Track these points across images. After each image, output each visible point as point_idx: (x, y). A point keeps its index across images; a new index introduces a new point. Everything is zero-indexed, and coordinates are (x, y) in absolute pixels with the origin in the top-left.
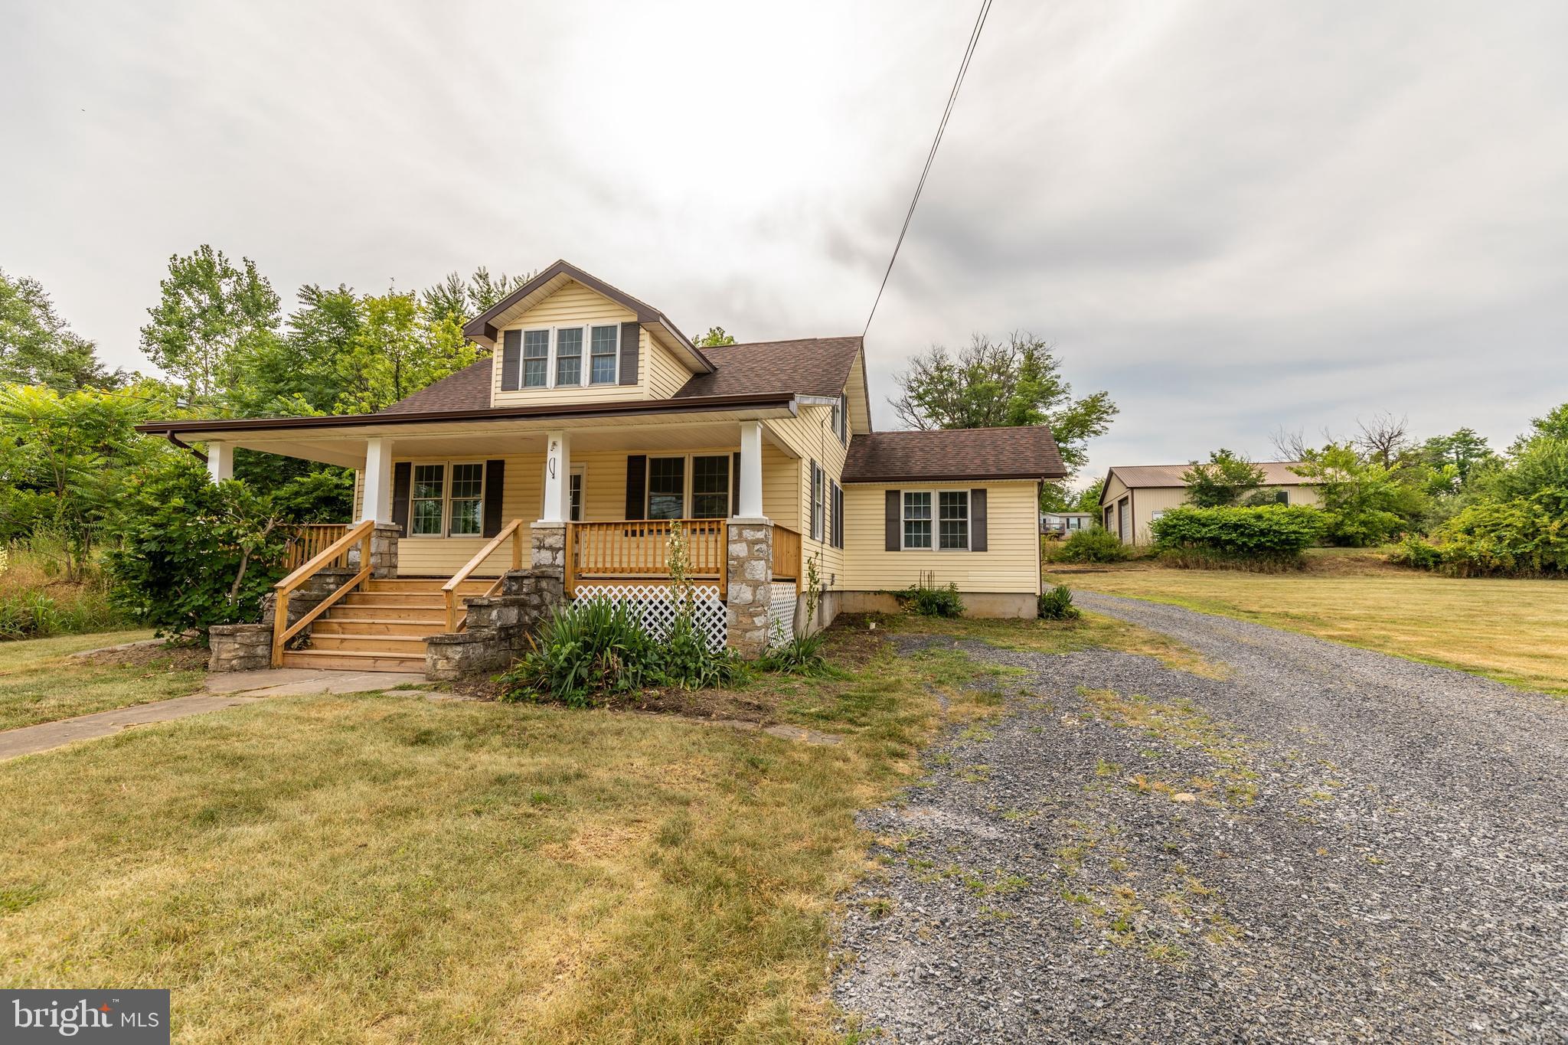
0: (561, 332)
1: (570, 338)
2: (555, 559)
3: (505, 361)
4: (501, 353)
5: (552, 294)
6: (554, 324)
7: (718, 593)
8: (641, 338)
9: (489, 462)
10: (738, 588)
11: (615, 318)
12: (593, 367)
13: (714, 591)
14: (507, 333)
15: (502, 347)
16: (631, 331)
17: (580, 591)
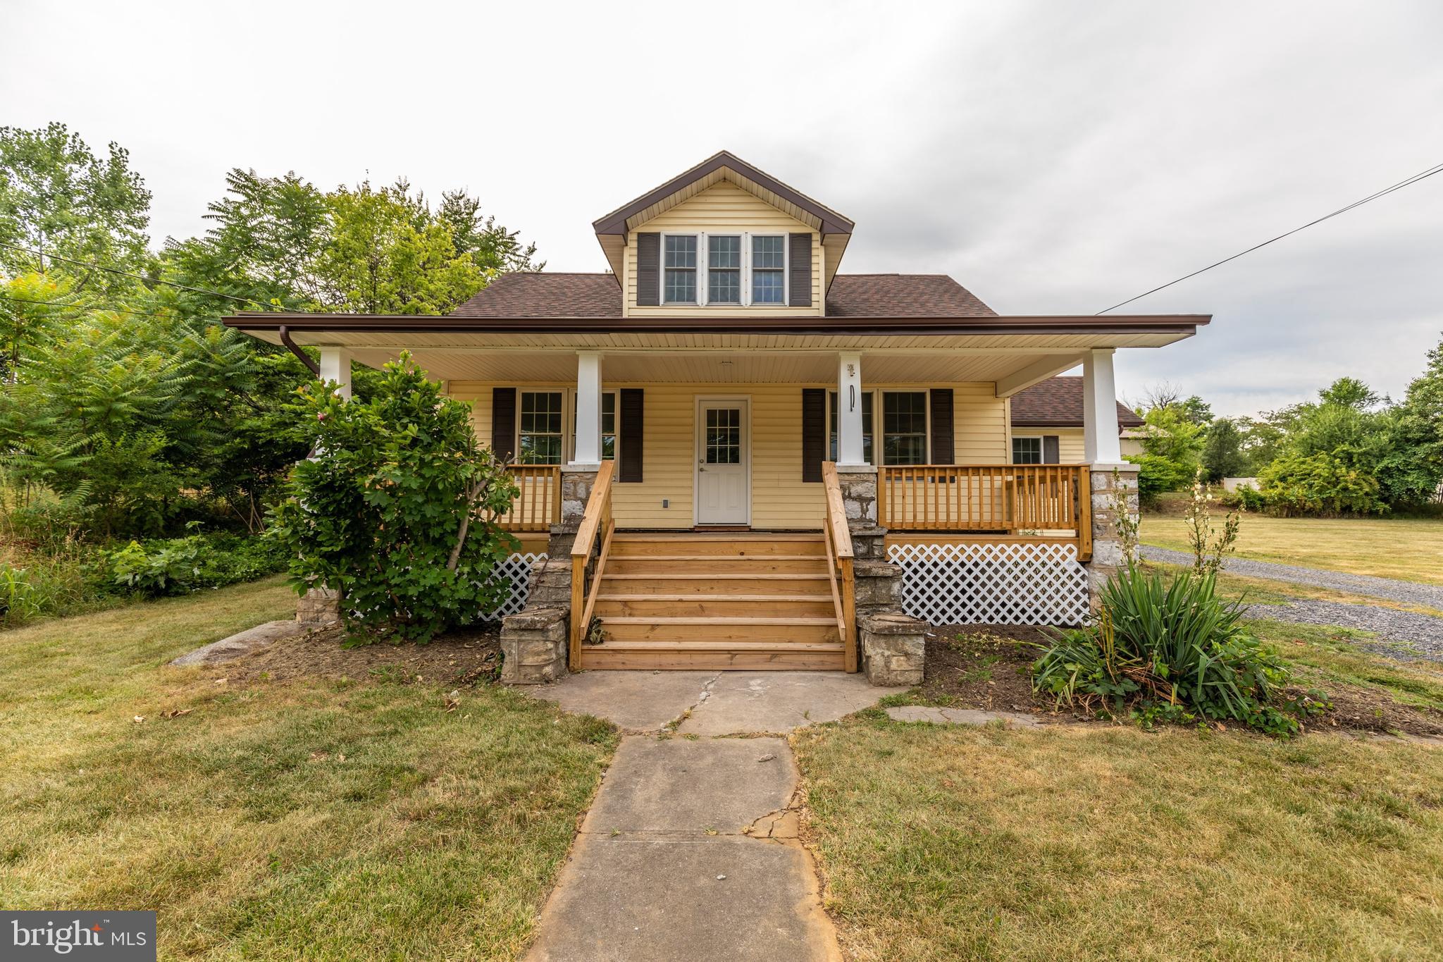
0: (712, 239)
1: (724, 247)
2: (864, 511)
3: (641, 270)
4: (635, 259)
5: (700, 193)
6: (703, 229)
7: (1075, 553)
8: (814, 252)
9: (625, 393)
10: (1107, 546)
11: (781, 228)
12: (755, 283)
13: (1070, 551)
14: (640, 235)
15: (635, 252)
16: (801, 243)
17: (895, 551)
